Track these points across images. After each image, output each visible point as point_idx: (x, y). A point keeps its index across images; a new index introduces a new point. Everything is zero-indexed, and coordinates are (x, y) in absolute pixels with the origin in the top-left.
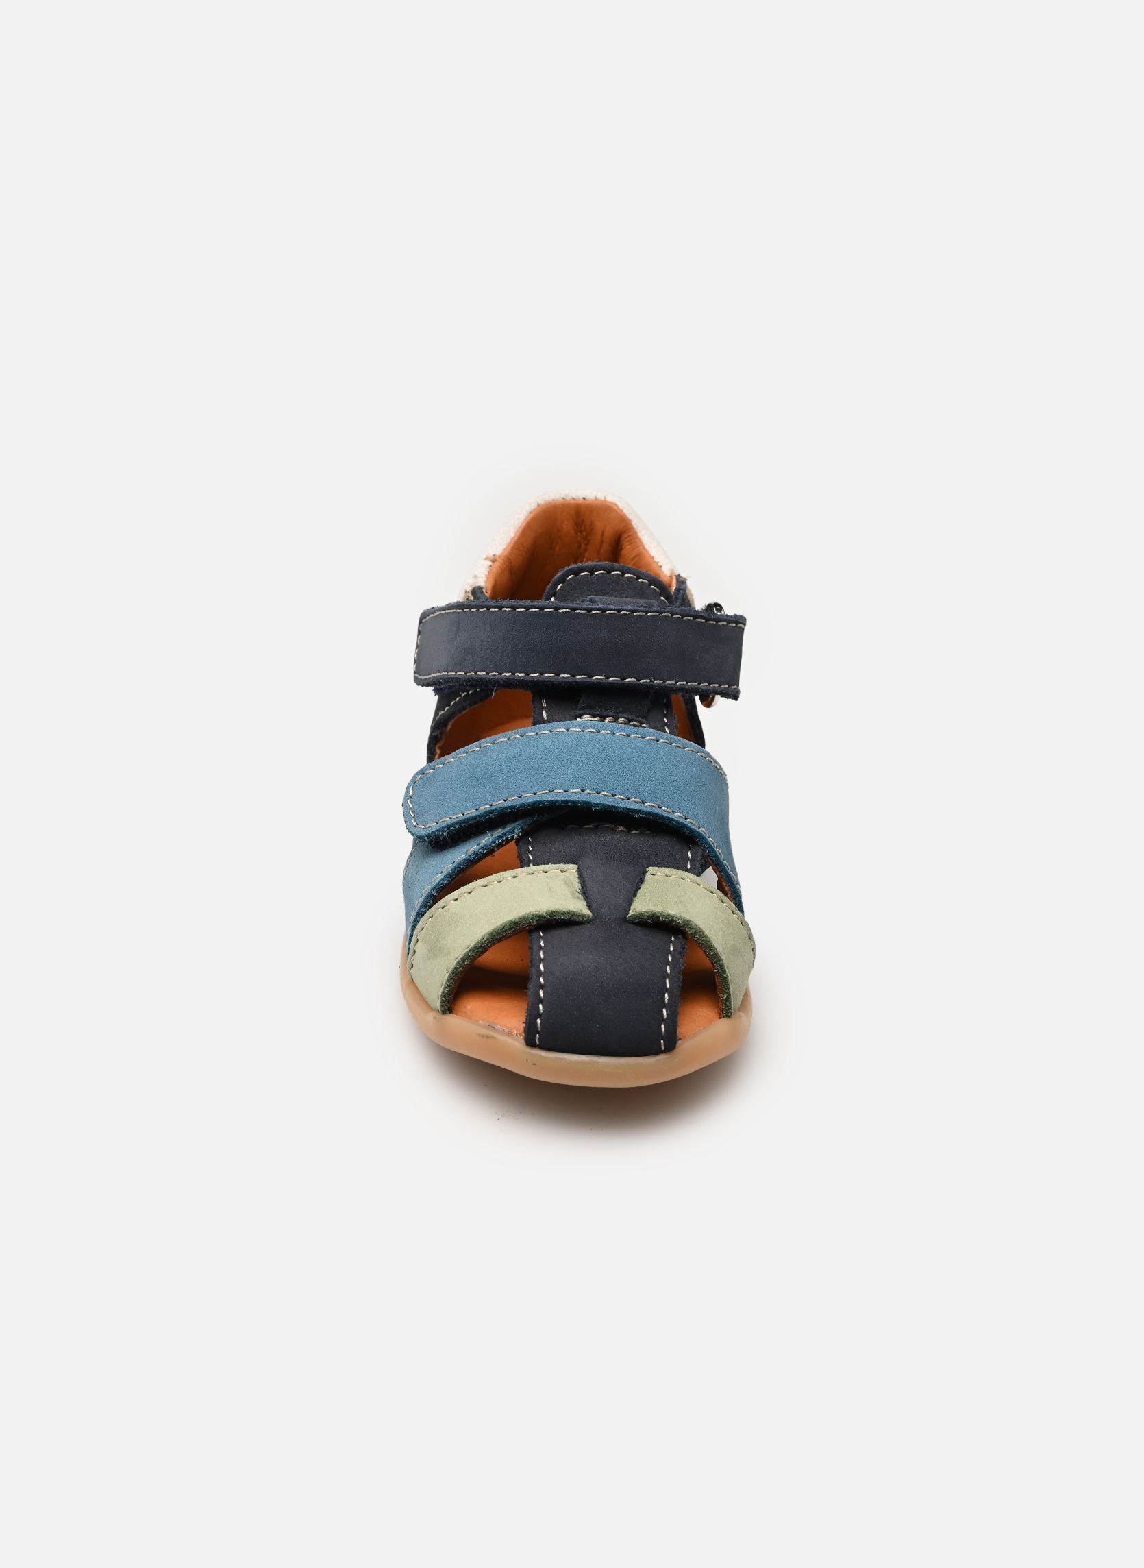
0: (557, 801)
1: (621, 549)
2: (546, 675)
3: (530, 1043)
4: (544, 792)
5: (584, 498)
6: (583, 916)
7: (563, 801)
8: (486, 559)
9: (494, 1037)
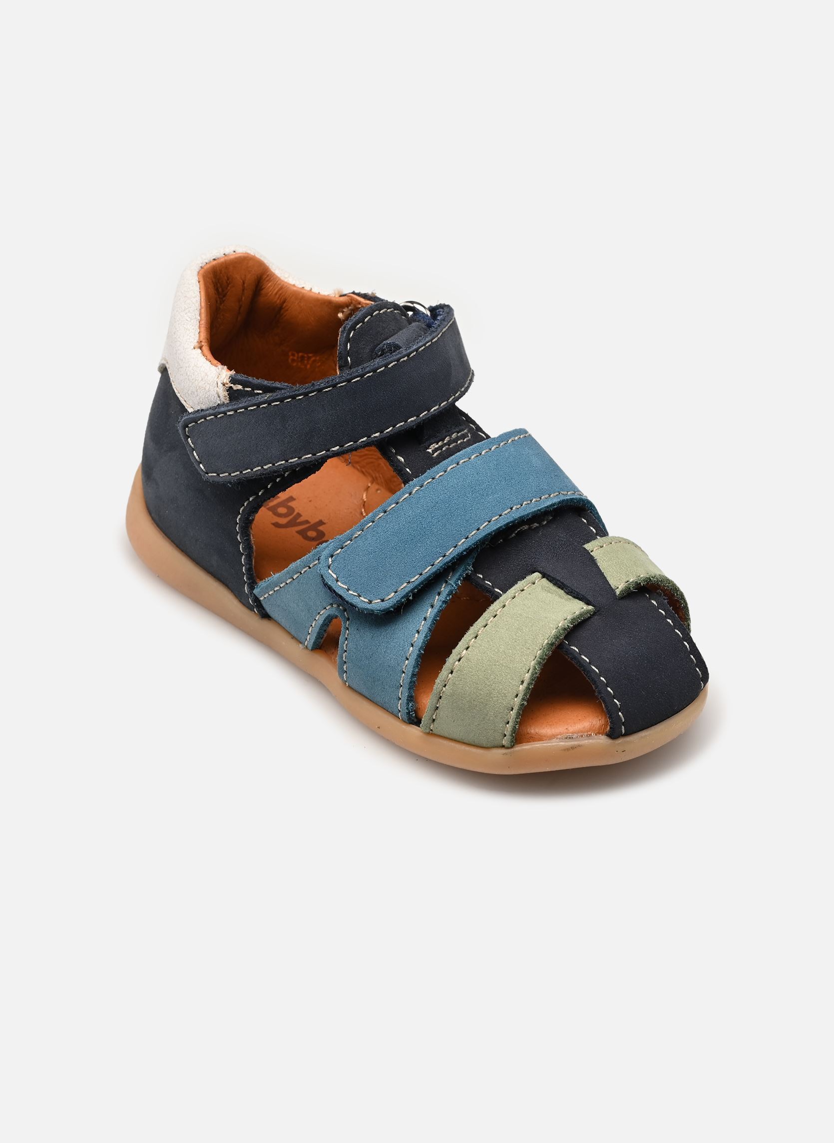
0: (501, 527)
1: (261, 289)
2: (398, 426)
3: (613, 734)
4: (484, 525)
5: (214, 259)
6: (588, 611)
7: (505, 525)
8: (194, 348)
9: (579, 746)
